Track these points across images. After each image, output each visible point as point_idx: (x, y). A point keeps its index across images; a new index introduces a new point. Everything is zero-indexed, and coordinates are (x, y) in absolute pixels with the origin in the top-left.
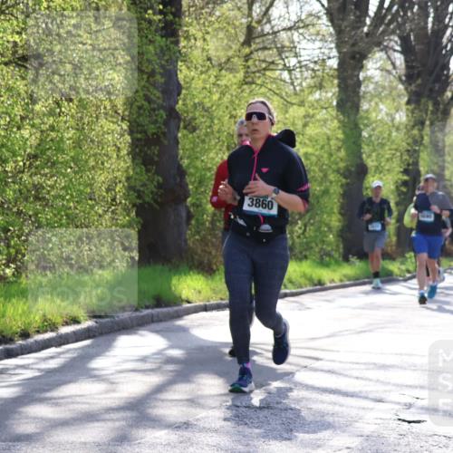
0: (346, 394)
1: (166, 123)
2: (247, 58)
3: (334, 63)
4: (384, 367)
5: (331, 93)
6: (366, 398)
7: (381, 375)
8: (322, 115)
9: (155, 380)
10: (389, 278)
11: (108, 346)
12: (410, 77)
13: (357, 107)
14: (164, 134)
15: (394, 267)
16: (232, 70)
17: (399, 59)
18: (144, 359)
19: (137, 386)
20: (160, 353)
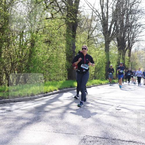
0: (106, 104)
1: (73, 54)
2: (88, 42)
3: (104, 43)
4: (113, 99)
5: (104, 48)
6: (110, 105)
7: (113, 101)
8: (102, 52)
9: (71, 101)
10: (114, 83)
11: (62, 95)
12: (118, 46)
13: (108, 51)
14: (72, 56)
15: (115, 81)
16: (85, 44)
17: (116, 42)
18: (68, 97)
19: (67, 102)
20: (71, 96)
